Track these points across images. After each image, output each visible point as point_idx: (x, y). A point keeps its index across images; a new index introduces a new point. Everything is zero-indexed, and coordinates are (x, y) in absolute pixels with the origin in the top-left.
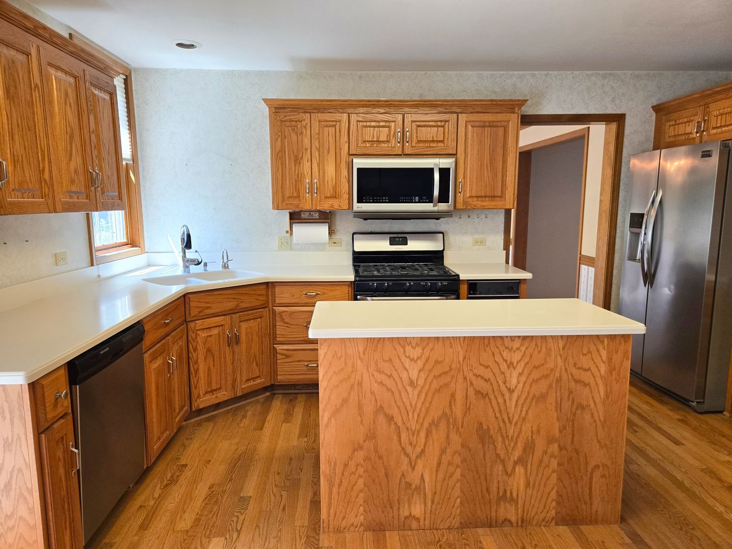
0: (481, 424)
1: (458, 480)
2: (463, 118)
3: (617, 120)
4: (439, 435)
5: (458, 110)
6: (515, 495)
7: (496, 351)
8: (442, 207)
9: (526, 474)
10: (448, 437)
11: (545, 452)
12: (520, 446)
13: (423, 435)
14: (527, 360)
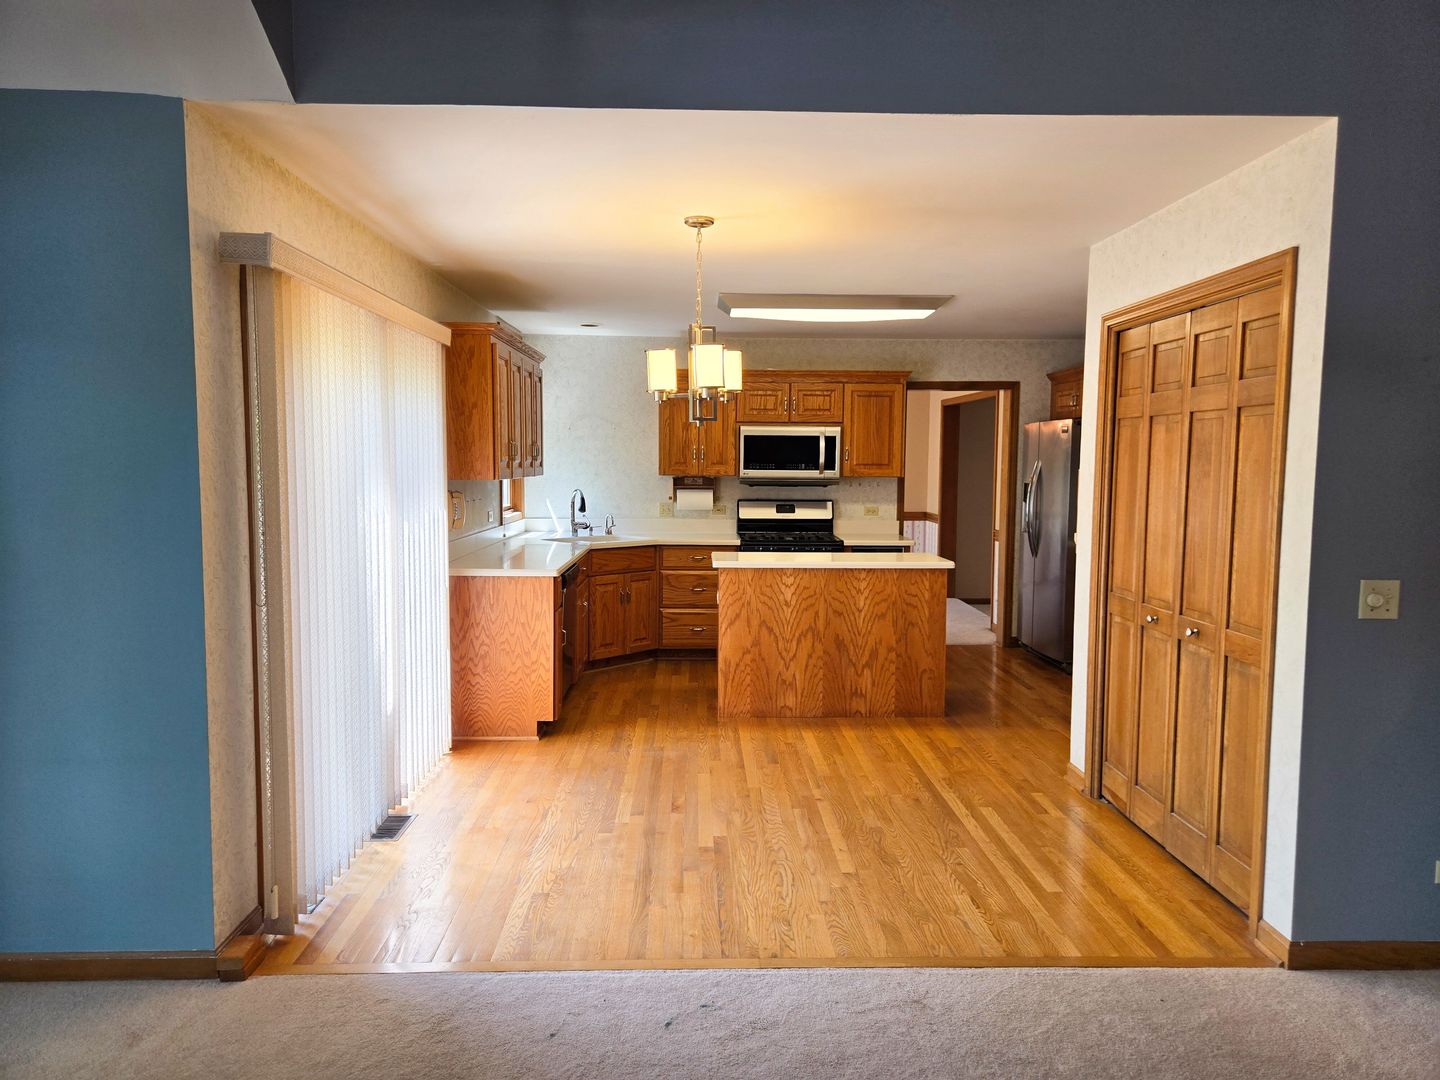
0: (838, 635)
1: (821, 679)
2: (849, 388)
3: (1013, 387)
4: (807, 644)
5: (844, 380)
6: (864, 692)
7: (848, 580)
8: (828, 474)
9: (872, 675)
10: (813, 645)
11: (886, 659)
12: (867, 653)
13: (794, 643)
14: (871, 587)
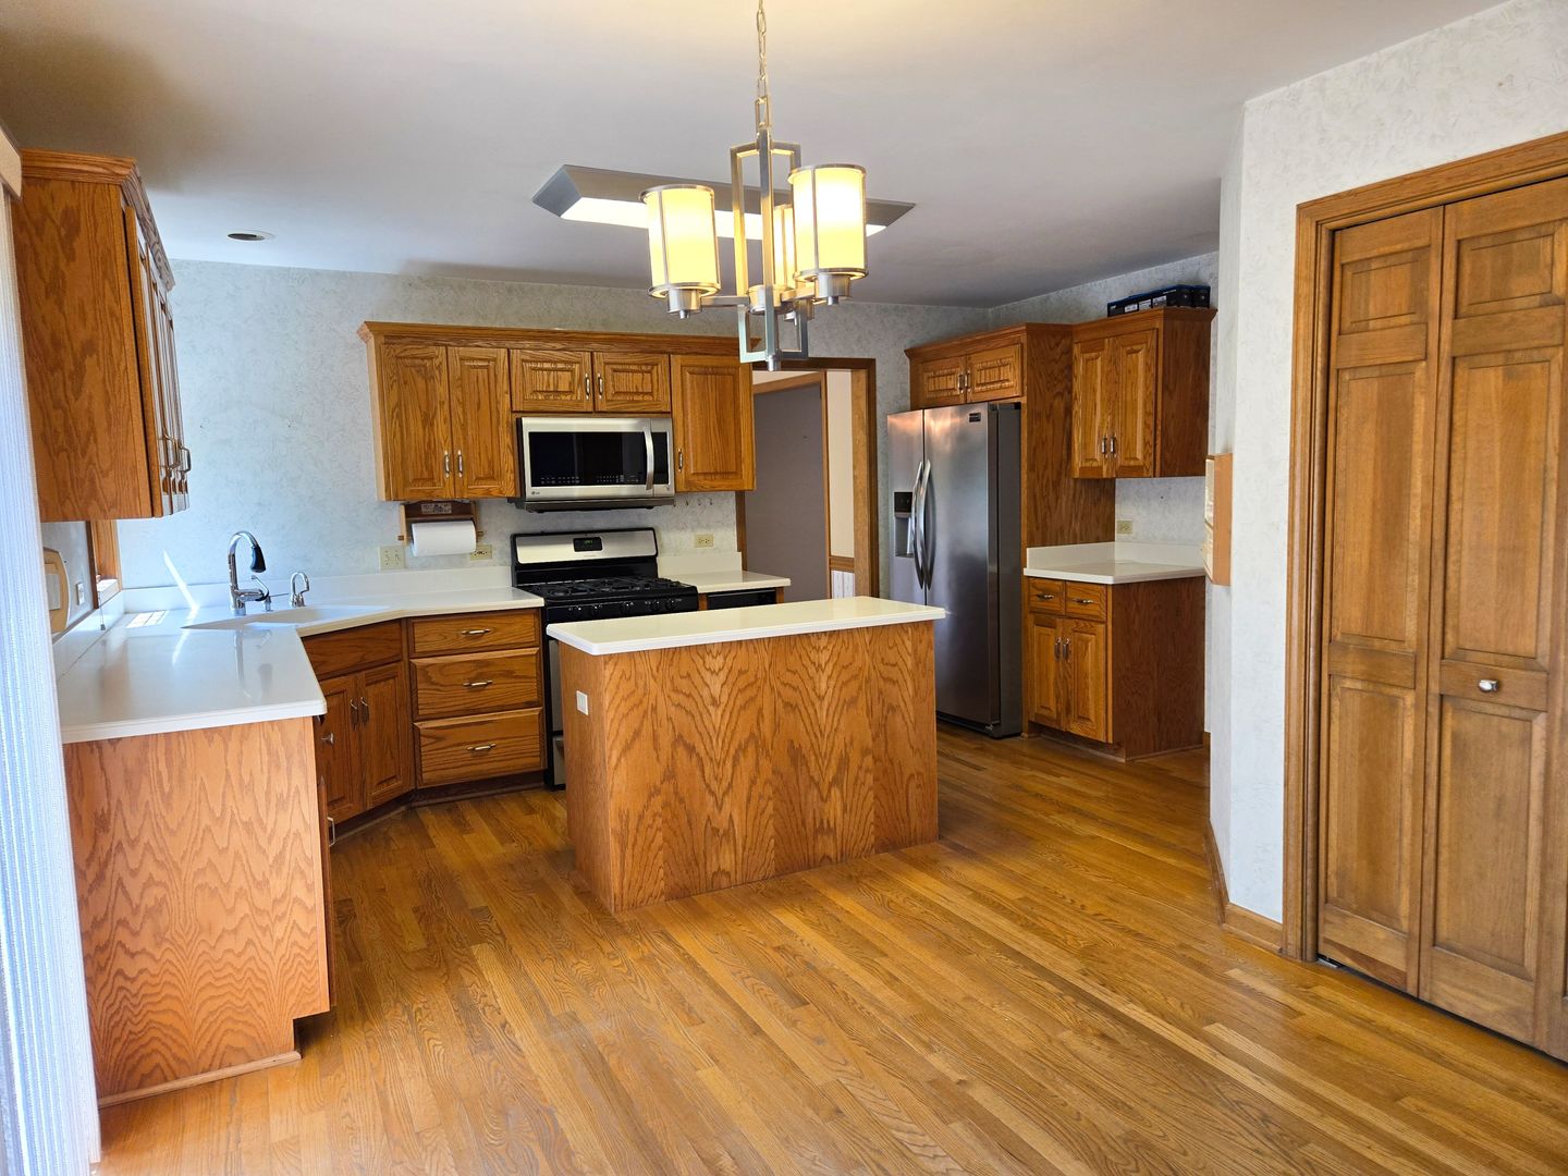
0: (792, 741)
1: (771, 816)
2: (677, 360)
3: (863, 367)
4: (747, 763)
5: (669, 350)
6: (832, 824)
7: (803, 653)
8: (660, 489)
9: (842, 797)
10: (757, 763)
11: (860, 767)
12: (834, 763)
13: (729, 764)
14: (835, 659)
